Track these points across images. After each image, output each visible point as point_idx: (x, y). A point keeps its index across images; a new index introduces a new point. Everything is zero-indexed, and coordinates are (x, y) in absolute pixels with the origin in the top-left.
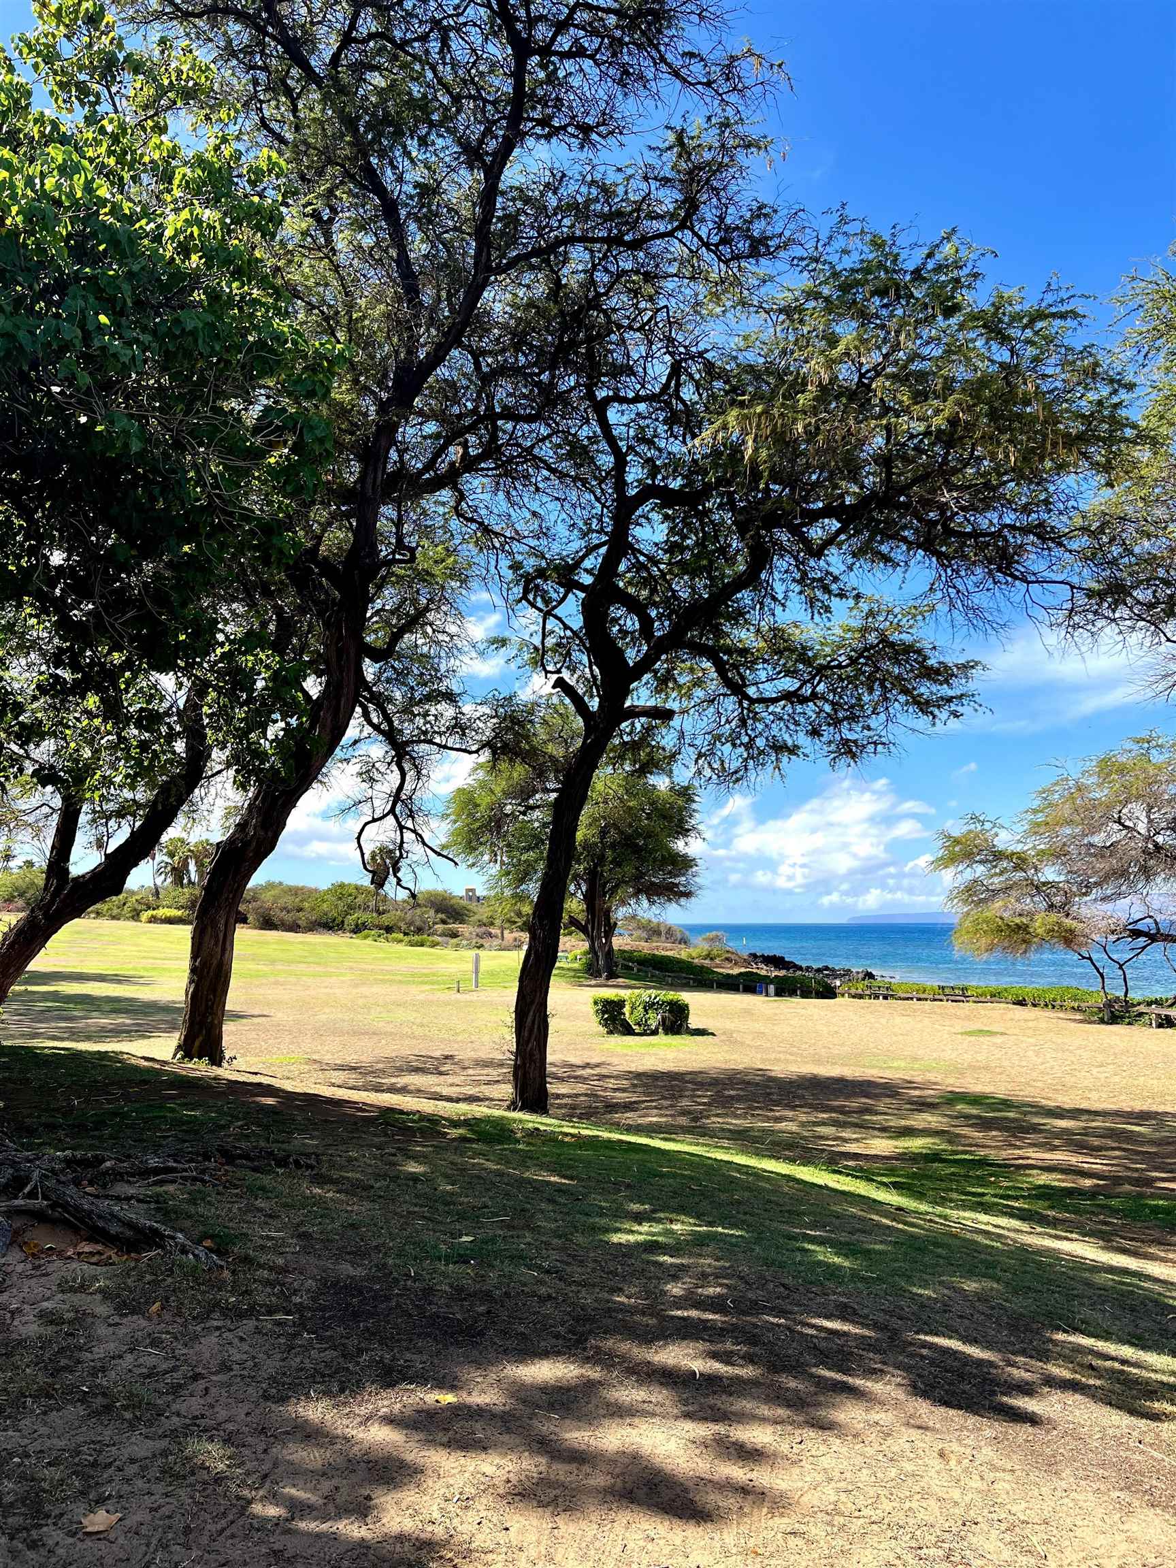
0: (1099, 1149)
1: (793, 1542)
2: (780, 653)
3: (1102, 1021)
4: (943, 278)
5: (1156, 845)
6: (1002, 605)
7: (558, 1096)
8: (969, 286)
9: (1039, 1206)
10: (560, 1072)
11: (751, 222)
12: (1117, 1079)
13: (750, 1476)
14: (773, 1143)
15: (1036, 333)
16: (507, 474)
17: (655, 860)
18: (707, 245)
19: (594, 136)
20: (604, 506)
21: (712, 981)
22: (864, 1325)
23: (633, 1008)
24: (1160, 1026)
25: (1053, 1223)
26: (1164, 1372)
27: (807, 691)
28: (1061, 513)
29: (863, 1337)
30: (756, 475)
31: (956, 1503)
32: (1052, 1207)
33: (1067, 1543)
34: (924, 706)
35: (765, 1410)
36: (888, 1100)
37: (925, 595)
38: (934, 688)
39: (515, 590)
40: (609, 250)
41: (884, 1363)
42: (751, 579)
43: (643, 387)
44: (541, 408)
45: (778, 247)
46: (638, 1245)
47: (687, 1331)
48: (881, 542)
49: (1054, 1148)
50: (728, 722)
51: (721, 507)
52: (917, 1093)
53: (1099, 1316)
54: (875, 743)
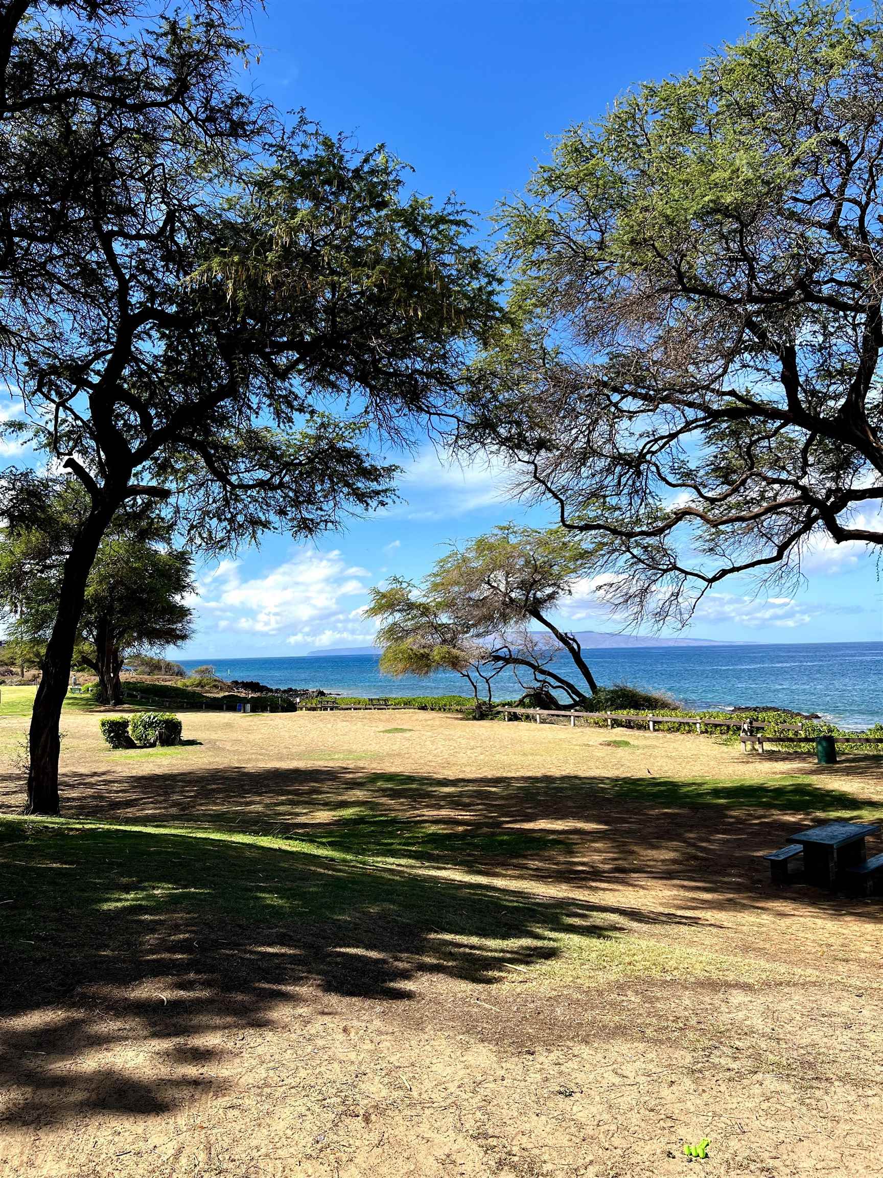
0: (469, 805)
1: (231, 1113)
2: (255, 449)
3: (475, 718)
4: (375, 180)
5: (511, 598)
6: (414, 426)
7: (69, 799)
8: (393, 189)
9: (428, 849)
10: (70, 781)
11: (231, 108)
12: (482, 757)
13: (200, 1071)
14: (243, 821)
15: (440, 233)
16: (22, 284)
17: (156, 610)
18: (196, 120)
19: (100, 12)
20: (109, 320)
21: (202, 703)
22: (296, 947)
23: (135, 727)
24: (510, 720)
25: (436, 859)
26: (496, 951)
27: (276, 480)
28: (453, 365)
29: (295, 955)
30: (236, 309)
31: (352, 1062)
32: (436, 848)
33: (426, 1076)
34: (361, 497)
35: (218, 1021)
36: (330, 783)
37: (361, 416)
38: (368, 483)
39: (31, 383)
40: (113, 109)
41: (309, 972)
42: (231, 391)
43: (143, 227)
44: (53, 232)
45: (252, 132)
46: (124, 908)
47: (158, 970)
48: (330, 373)
49: (440, 807)
50: (214, 501)
51: (207, 332)
52: (351, 776)
53: (458, 918)
54: (326, 521)
